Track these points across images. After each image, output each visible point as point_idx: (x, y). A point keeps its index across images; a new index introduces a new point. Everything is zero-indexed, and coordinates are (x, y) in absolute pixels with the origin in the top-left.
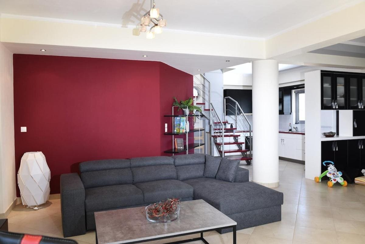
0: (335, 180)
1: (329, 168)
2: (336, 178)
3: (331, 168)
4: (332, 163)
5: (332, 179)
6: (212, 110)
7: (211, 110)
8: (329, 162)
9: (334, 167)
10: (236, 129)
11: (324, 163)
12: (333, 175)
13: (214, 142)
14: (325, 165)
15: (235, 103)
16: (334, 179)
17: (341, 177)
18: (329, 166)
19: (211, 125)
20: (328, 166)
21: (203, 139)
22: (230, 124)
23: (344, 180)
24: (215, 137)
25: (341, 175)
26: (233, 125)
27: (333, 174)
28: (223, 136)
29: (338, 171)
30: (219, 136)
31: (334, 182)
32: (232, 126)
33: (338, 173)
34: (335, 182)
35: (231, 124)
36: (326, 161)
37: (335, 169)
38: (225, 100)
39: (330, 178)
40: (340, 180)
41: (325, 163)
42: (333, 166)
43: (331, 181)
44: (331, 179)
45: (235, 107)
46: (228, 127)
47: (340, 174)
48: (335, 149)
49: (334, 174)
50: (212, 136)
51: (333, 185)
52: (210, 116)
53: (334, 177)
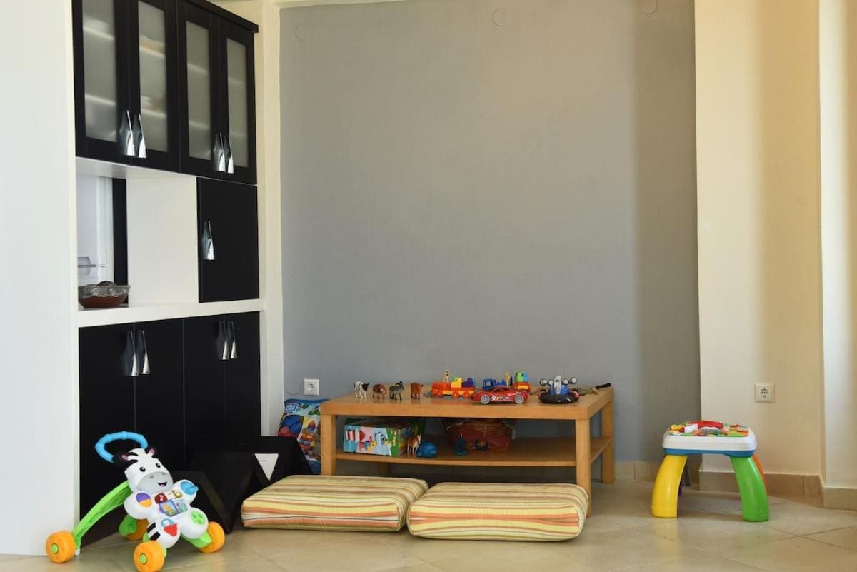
0: (171, 529)
1: (131, 472)
2: (175, 519)
3: (142, 470)
4: (140, 438)
5: (158, 529)
8: (124, 435)
9: (157, 461)
11: (100, 448)
12: (156, 506)
14: (108, 456)
16: (167, 523)
17: (193, 504)
18: (131, 458)
20: (124, 457)
23: (210, 520)
25: (192, 497)
27: (158, 500)
29: (175, 481)
31: (167, 540)
33: (178, 486)
34: (174, 539)
36: (111, 432)
37: (163, 469)
39: (146, 521)
40: (195, 525)
41: (108, 447)
42: (151, 454)
43: (156, 536)
44: (154, 526)
47: (184, 492)
48: (139, 367)
49: (165, 500)
51: (166, 558)
53: (165, 516)
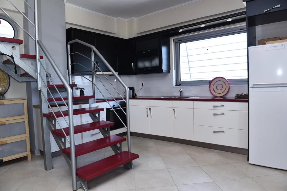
6: (41, 57)
7: (38, 57)
10: (93, 97)
13: (50, 128)
15: (90, 49)
19: (40, 91)
21: (27, 121)
22: (79, 89)
24: (50, 117)
26: (84, 91)
28: (71, 113)
30: (59, 115)
32: (82, 92)
35: (82, 89)
38: (69, 46)
45: (90, 57)
46: (78, 93)
50: (45, 115)
52: (36, 71)
